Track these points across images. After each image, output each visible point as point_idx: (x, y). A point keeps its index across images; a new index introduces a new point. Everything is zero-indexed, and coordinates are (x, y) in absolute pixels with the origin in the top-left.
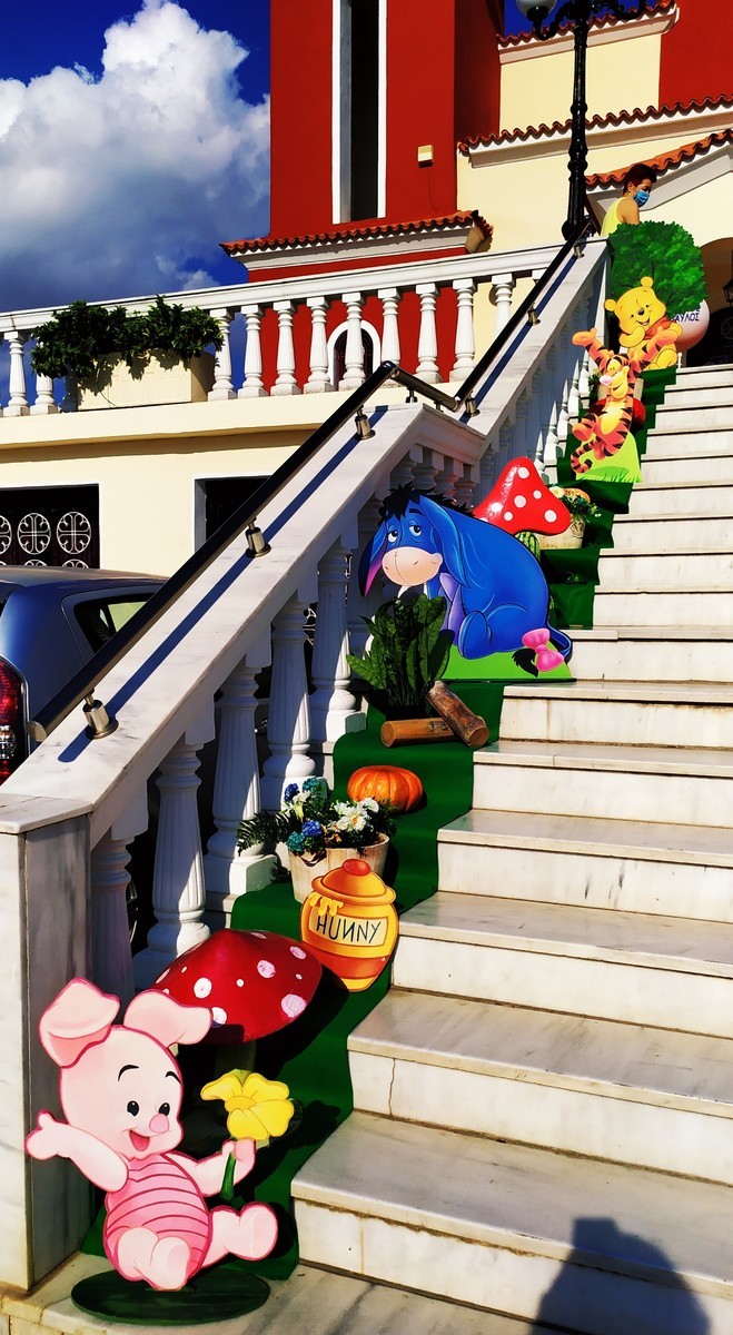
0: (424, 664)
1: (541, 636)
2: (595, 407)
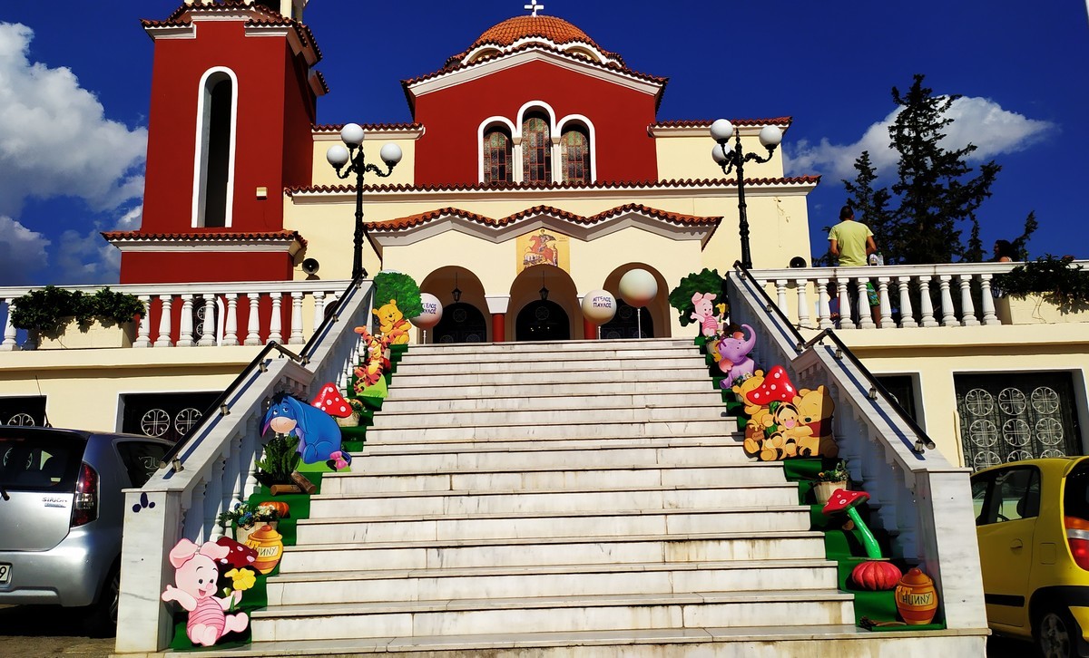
0: (289, 464)
1: (338, 455)
2: (366, 361)
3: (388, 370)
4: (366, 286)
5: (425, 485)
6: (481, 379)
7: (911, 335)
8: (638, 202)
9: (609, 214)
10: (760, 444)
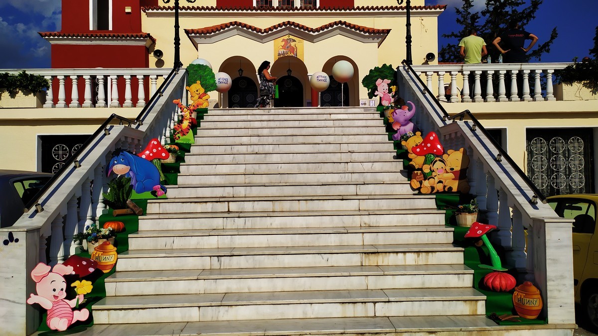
0: (125, 195)
1: (158, 187)
2: (180, 122)
3: (195, 126)
4: (182, 72)
5: (212, 208)
6: (250, 132)
7: (504, 106)
8: (343, 19)
9: (326, 27)
10: (421, 183)
